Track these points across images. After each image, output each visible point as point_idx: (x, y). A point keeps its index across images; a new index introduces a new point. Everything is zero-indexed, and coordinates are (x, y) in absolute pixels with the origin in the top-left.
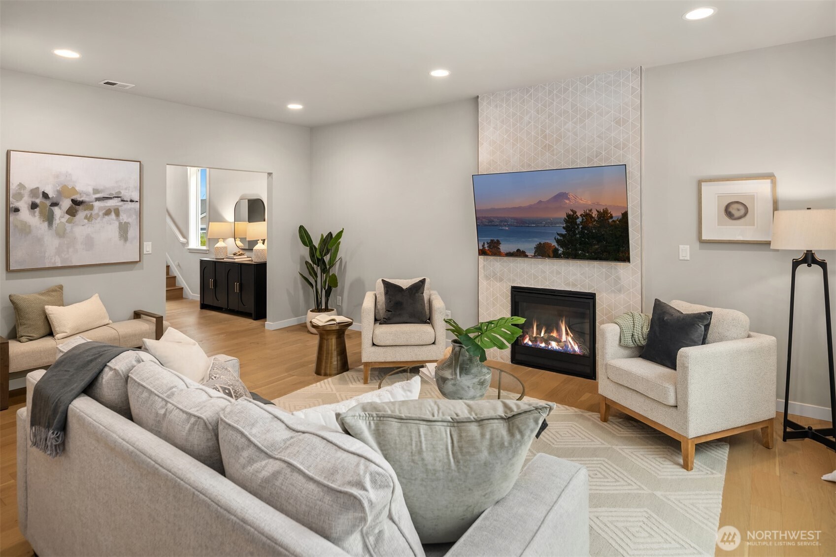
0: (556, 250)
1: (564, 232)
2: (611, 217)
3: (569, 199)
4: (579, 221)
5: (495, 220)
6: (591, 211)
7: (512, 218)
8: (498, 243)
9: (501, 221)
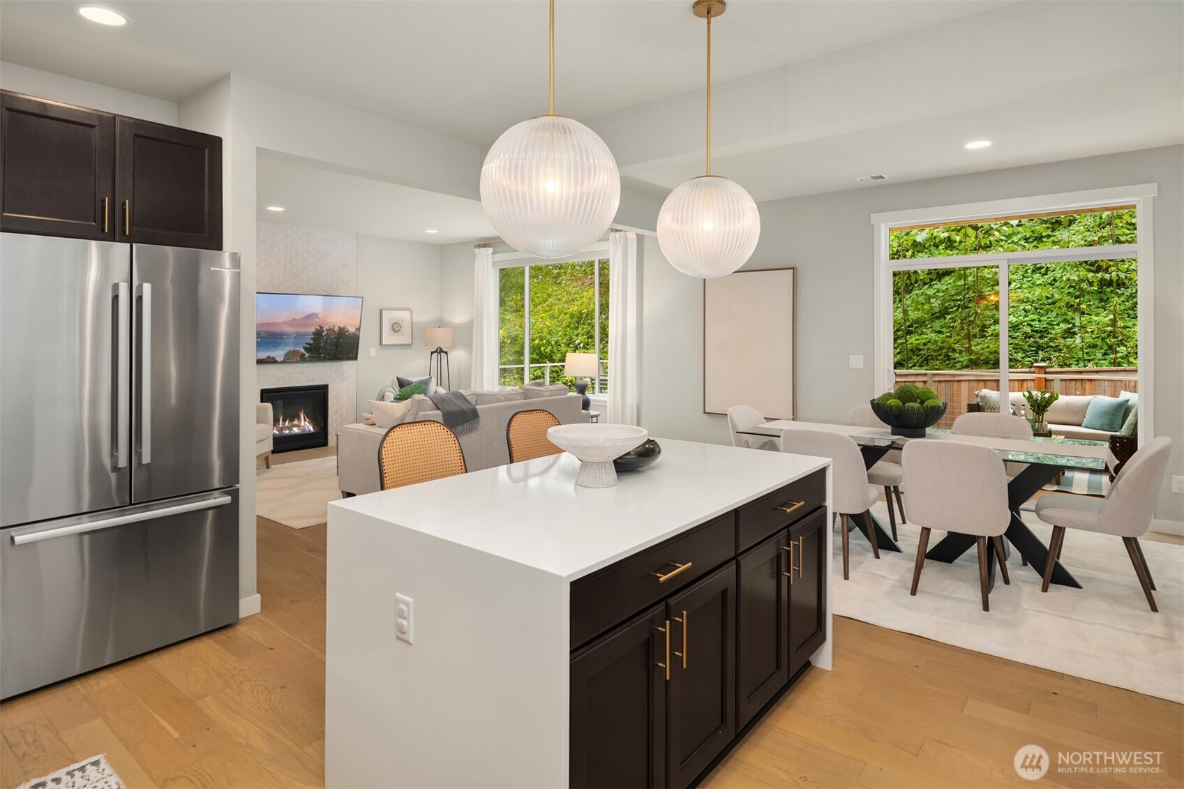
0: (302, 356)
1: (312, 342)
2: (348, 331)
3: (318, 318)
4: (324, 334)
6: (334, 327)
7: (265, 332)
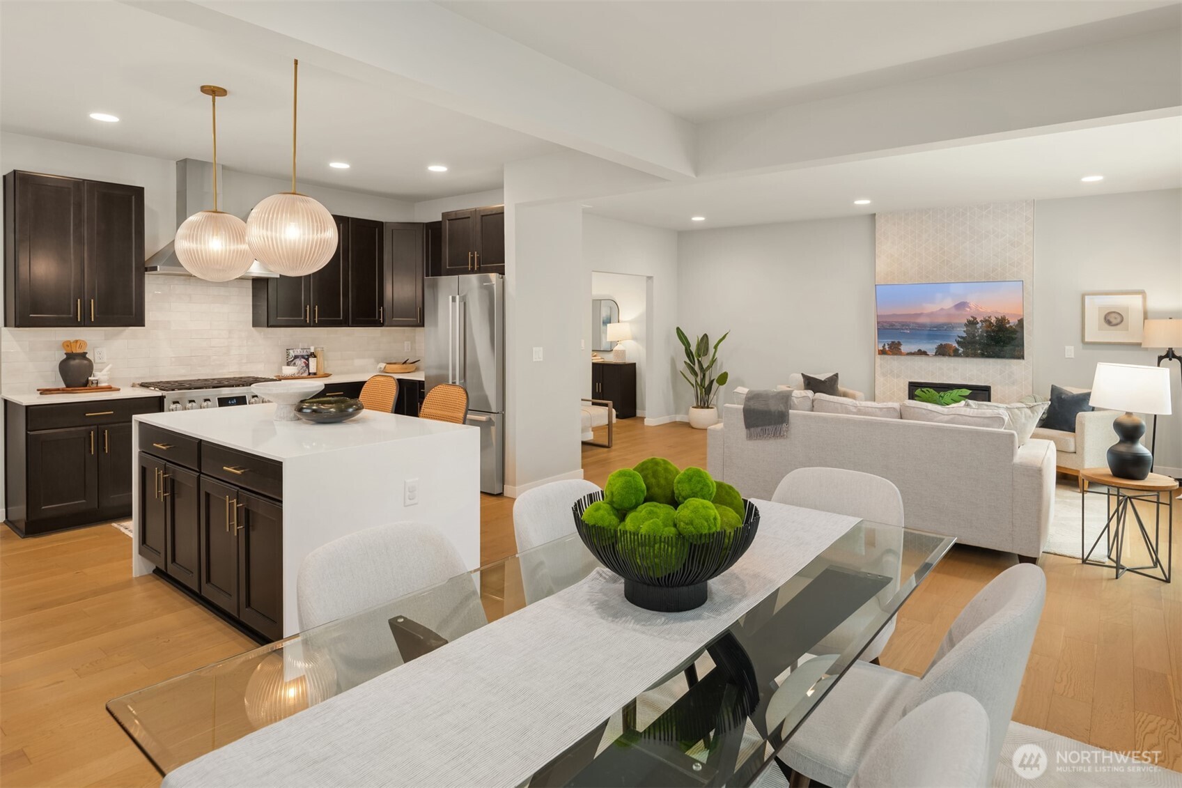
0: (956, 350)
1: (965, 335)
2: (1009, 322)
3: (969, 307)
4: (979, 325)
5: (896, 324)
6: (990, 317)
8: (899, 344)
9: (903, 326)
